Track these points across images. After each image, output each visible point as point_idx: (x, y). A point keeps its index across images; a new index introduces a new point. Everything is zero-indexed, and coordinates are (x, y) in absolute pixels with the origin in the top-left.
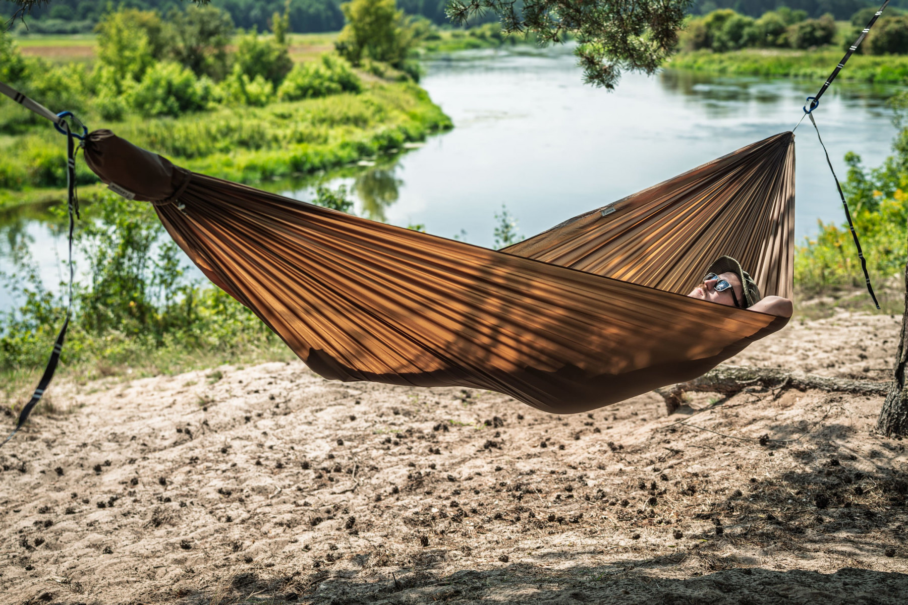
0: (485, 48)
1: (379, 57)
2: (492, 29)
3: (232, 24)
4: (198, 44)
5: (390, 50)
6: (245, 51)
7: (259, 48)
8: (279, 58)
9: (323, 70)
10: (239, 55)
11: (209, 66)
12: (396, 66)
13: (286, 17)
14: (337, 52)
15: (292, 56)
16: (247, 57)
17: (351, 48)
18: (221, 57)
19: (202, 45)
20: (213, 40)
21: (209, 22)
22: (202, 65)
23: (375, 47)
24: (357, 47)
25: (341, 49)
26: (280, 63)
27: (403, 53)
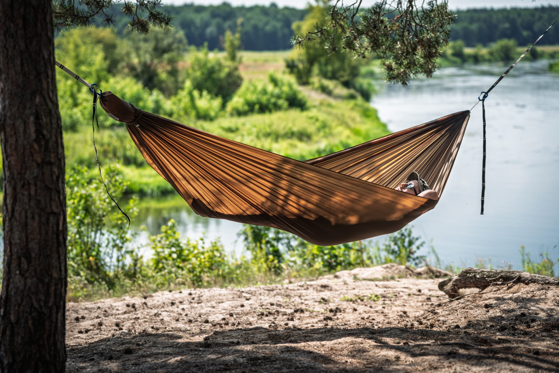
0: (446, 67)
1: (329, 74)
2: (454, 48)
3: (185, 41)
4: (152, 61)
5: (342, 68)
6: (196, 68)
7: (209, 65)
8: (229, 75)
9: (270, 88)
10: (190, 71)
11: (162, 82)
12: (346, 84)
13: (238, 35)
14: (288, 70)
15: (242, 72)
16: (198, 74)
17: (301, 66)
18: (173, 73)
19: (156, 61)
20: (166, 56)
21: (162, 39)
22: (155, 80)
23: (326, 64)
24: (307, 65)
25: (291, 66)
26: (230, 80)
27: (354, 72)
